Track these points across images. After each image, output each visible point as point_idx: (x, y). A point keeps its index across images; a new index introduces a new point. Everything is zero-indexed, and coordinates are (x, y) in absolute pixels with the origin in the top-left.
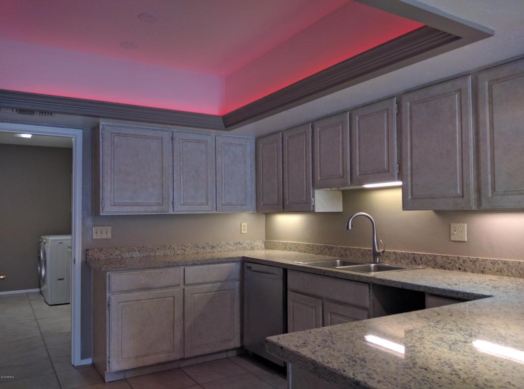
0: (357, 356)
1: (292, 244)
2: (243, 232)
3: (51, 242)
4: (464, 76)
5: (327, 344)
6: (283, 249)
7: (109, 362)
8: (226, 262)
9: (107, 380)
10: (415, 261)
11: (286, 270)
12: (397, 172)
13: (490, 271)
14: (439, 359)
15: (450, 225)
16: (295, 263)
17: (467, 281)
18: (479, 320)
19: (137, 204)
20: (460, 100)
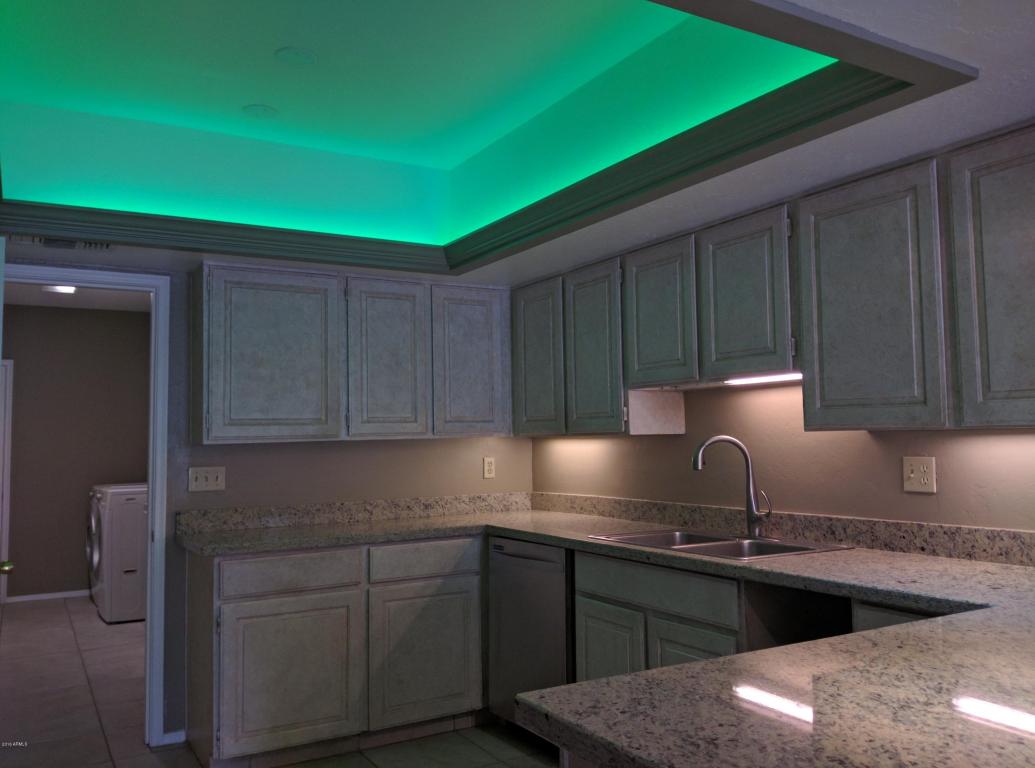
0: (701, 734)
1: (586, 499)
2: (487, 475)
3: (112, 495)
4: (922, 159)
5: (640, 708)
6: (567, 510)
7: (218, 740)
8: (452, 537)
10: (832, 535)
11: (571, 552)
12: (791, 353)
13: (985, 554)
14: (871, 741)
15: (902, 460)
16: (590, 538)
17: (938, 573)
18: (957, 658)
19: (277, 422)
20: (916, 209)
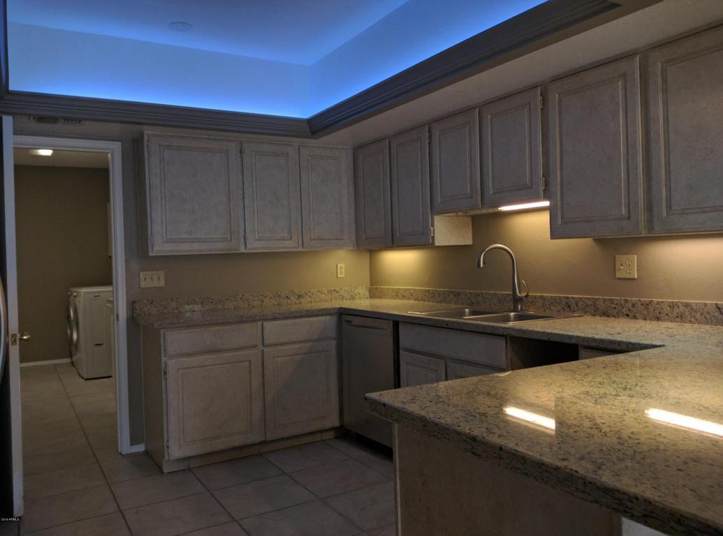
0: (477, 411)
1: (406, 290)
2: (339, 276)
3: (84, 294)
4: (629, 55)
5: (440, 399)
6: (393, 298)
7: (168, 447)
8: (317, 315)
9: (165, 471)
10: (569, 308)
11: (396, 323)
12: (542, 188)
13: (667, 317)
14: (579, 414)
15: (615, 258)
16: (410, 313)
17: (635, 329)
18: (639, 372)
19: (198, 240)
20: (625, 89)
